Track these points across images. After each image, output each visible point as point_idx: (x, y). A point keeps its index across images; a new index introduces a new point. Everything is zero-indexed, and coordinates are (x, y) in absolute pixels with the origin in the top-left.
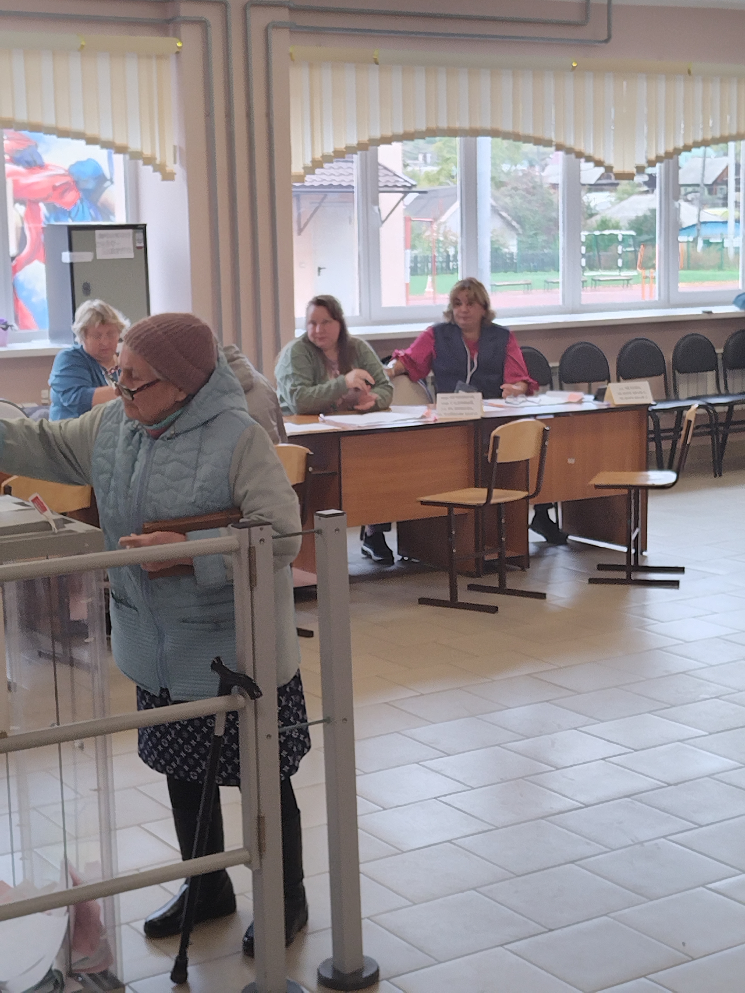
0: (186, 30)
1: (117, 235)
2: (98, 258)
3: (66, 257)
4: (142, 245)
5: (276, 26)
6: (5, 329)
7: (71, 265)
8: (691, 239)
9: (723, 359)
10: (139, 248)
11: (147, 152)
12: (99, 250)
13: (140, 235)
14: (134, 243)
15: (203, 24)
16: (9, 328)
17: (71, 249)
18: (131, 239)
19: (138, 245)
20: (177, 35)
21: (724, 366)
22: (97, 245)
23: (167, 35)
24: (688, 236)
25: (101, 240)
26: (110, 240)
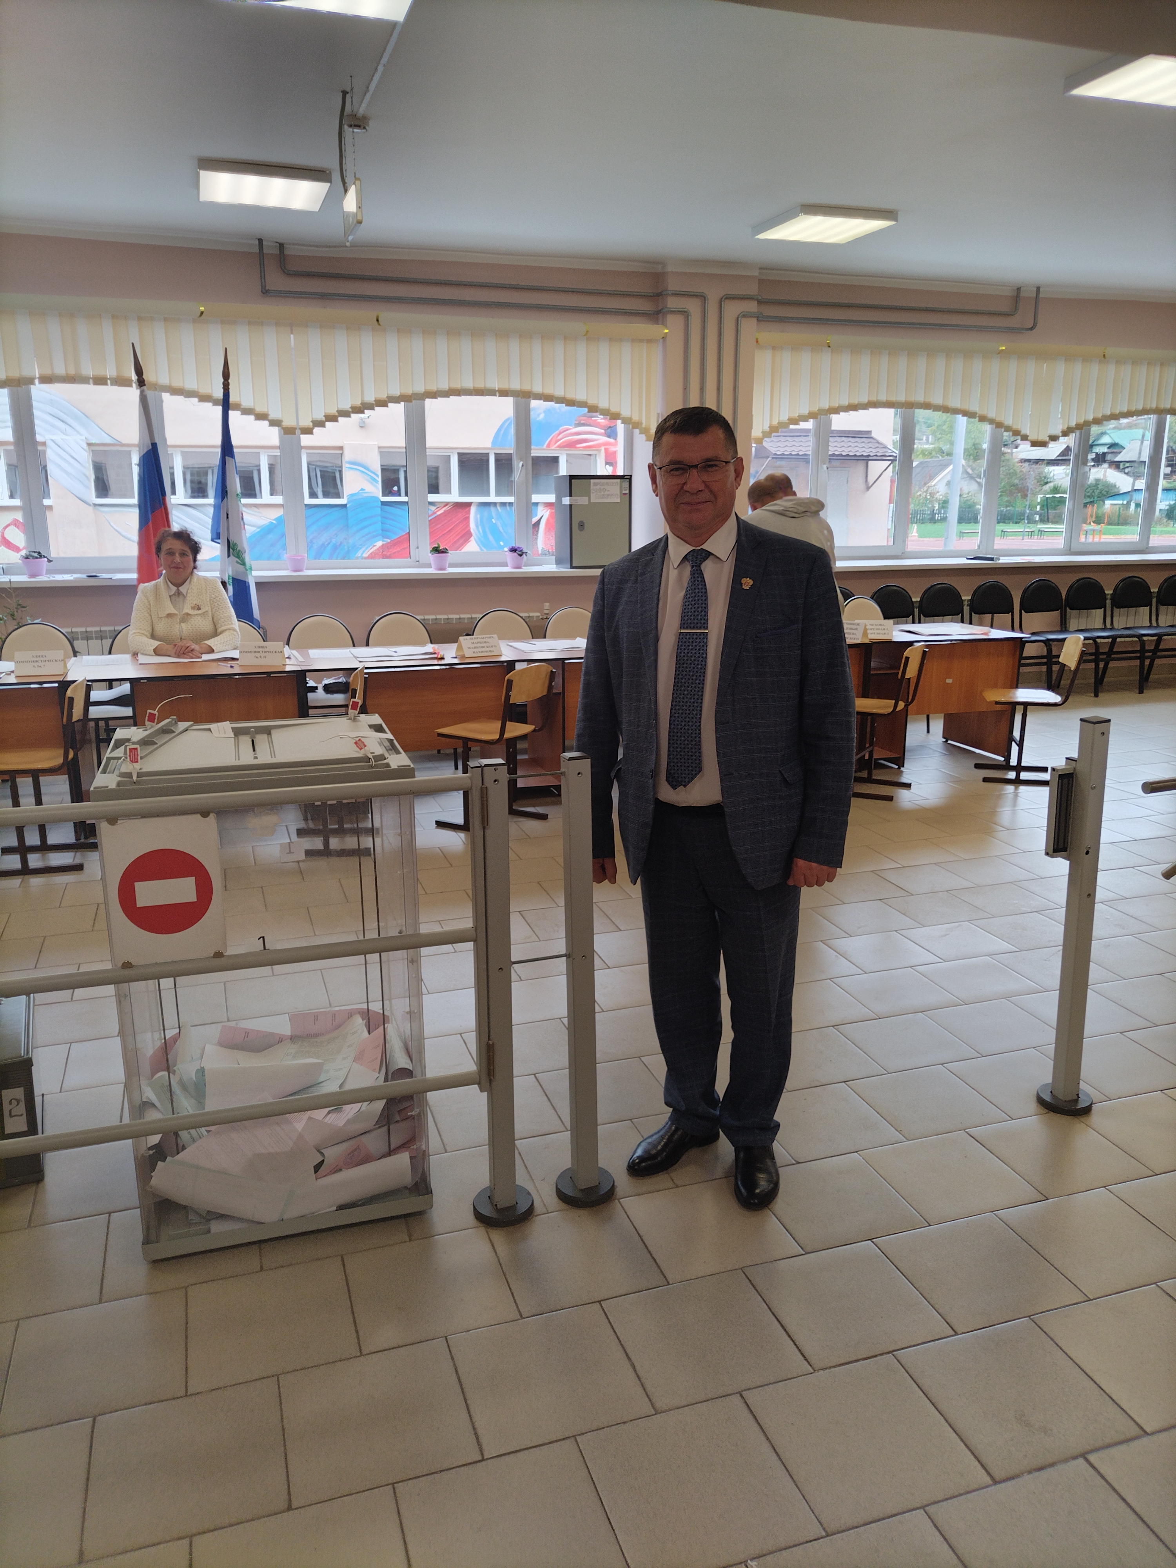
0: (670, 318)
1: (607, 483)
2: (592, 501)
3: (566, 501)
4: (627, 492)
5: (745, 315)
6: (521, 555)
7: (571, 506)
8: (1125, 502)
9: (1111, 599)
10: (625, 494)
11: (635, 418)
12: (593, 496)
13: (626, 484)
14: (621, 491)
15: (685, 314)
16: (524, 555)
17: (571, 495)
18: (618, 488)
19: (624, 492)
20: (664, 324)
21: (1112, 604)
22: (592, 491)
23: (658, 324)
24: (1123, 500)
25: (595, 487)
26: (602, 487)
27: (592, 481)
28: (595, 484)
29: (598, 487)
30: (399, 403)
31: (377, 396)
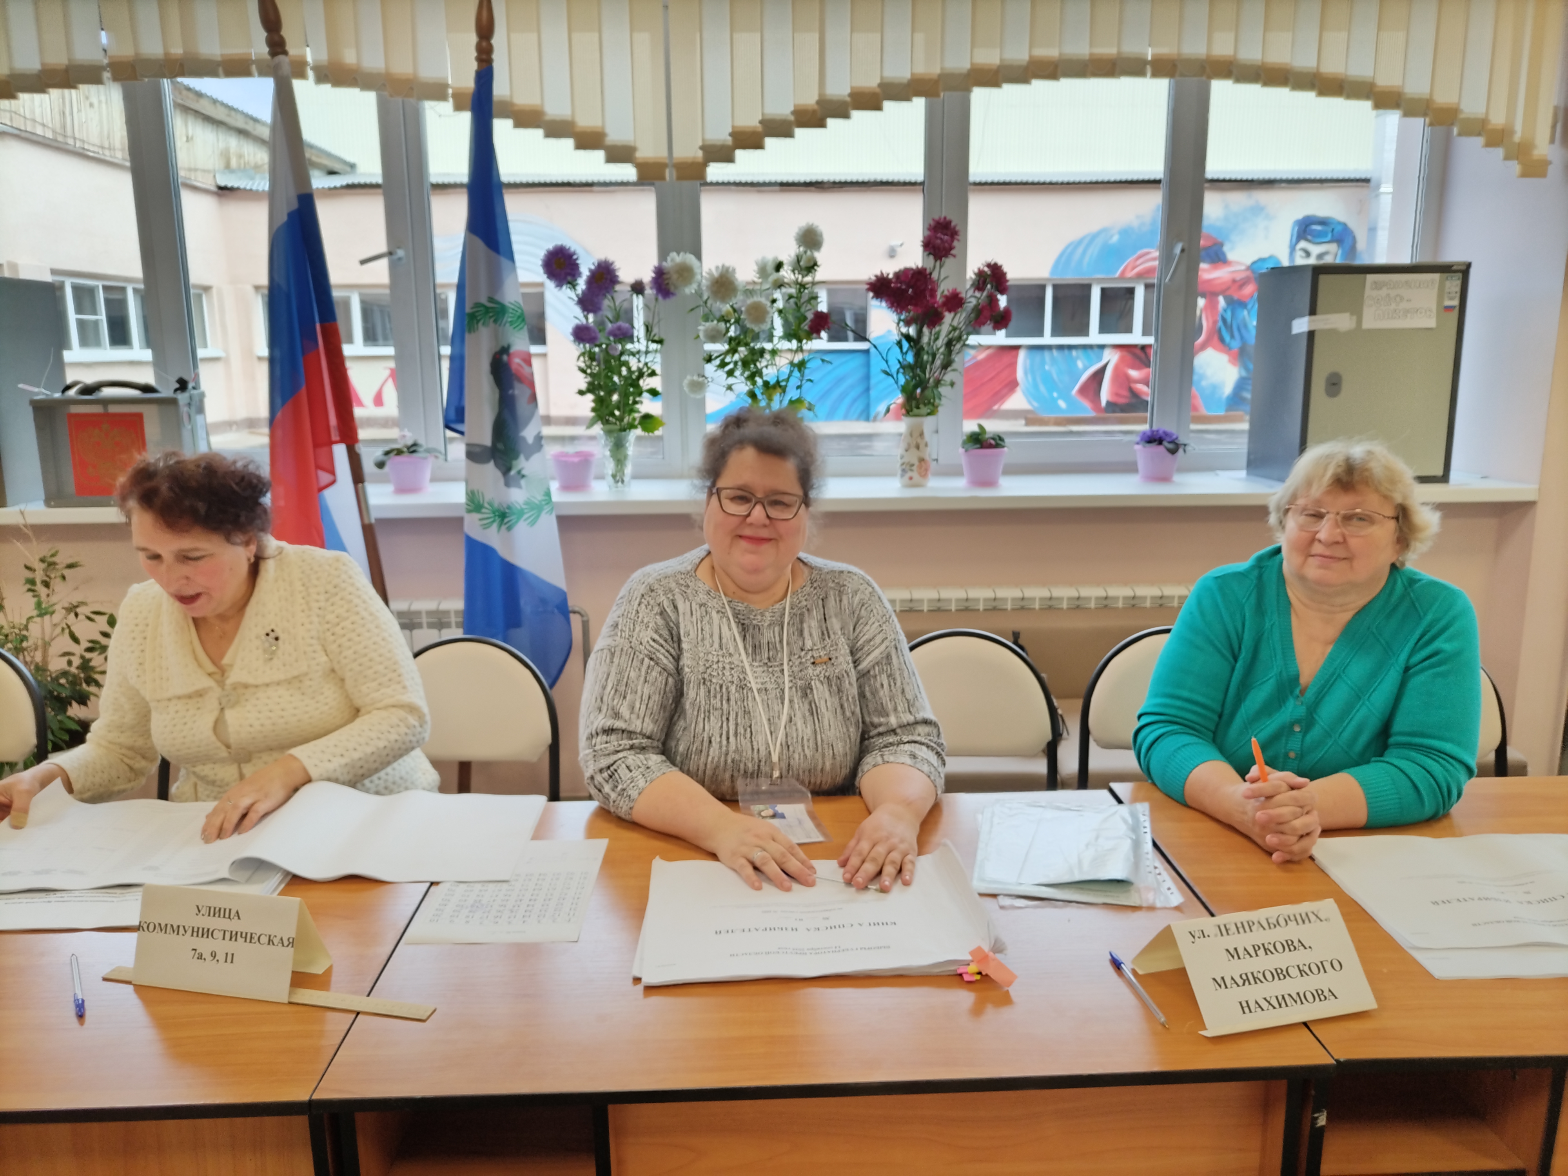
1: (1407, 283)
2: (1365, 326)
3: (1301, 325)
4: (1456, 303)
6: (1172, 452)
7: (1311, 338)
10: (1449, 309)
11: (1497, 120)
12: (1368, 312)
13: (1453, 284)
14: (1440, 300)
16: (1181, 451)
17: (1313, 312)
18: (1434, 293)
19: (1448, 303)
22: (1367, 302)
25: (1375, 293)
26: (1393, 293)
27: (1371, 278)
28: (1377, 286)
29: (1384, 292)
30: (907, 98)
31: (854, 85)
